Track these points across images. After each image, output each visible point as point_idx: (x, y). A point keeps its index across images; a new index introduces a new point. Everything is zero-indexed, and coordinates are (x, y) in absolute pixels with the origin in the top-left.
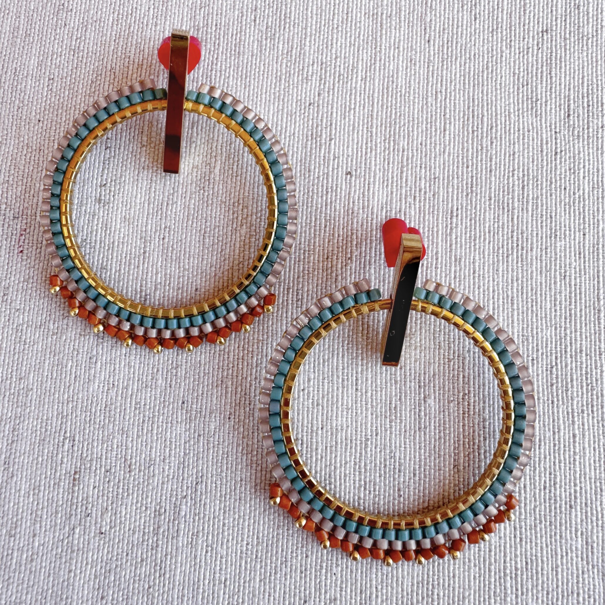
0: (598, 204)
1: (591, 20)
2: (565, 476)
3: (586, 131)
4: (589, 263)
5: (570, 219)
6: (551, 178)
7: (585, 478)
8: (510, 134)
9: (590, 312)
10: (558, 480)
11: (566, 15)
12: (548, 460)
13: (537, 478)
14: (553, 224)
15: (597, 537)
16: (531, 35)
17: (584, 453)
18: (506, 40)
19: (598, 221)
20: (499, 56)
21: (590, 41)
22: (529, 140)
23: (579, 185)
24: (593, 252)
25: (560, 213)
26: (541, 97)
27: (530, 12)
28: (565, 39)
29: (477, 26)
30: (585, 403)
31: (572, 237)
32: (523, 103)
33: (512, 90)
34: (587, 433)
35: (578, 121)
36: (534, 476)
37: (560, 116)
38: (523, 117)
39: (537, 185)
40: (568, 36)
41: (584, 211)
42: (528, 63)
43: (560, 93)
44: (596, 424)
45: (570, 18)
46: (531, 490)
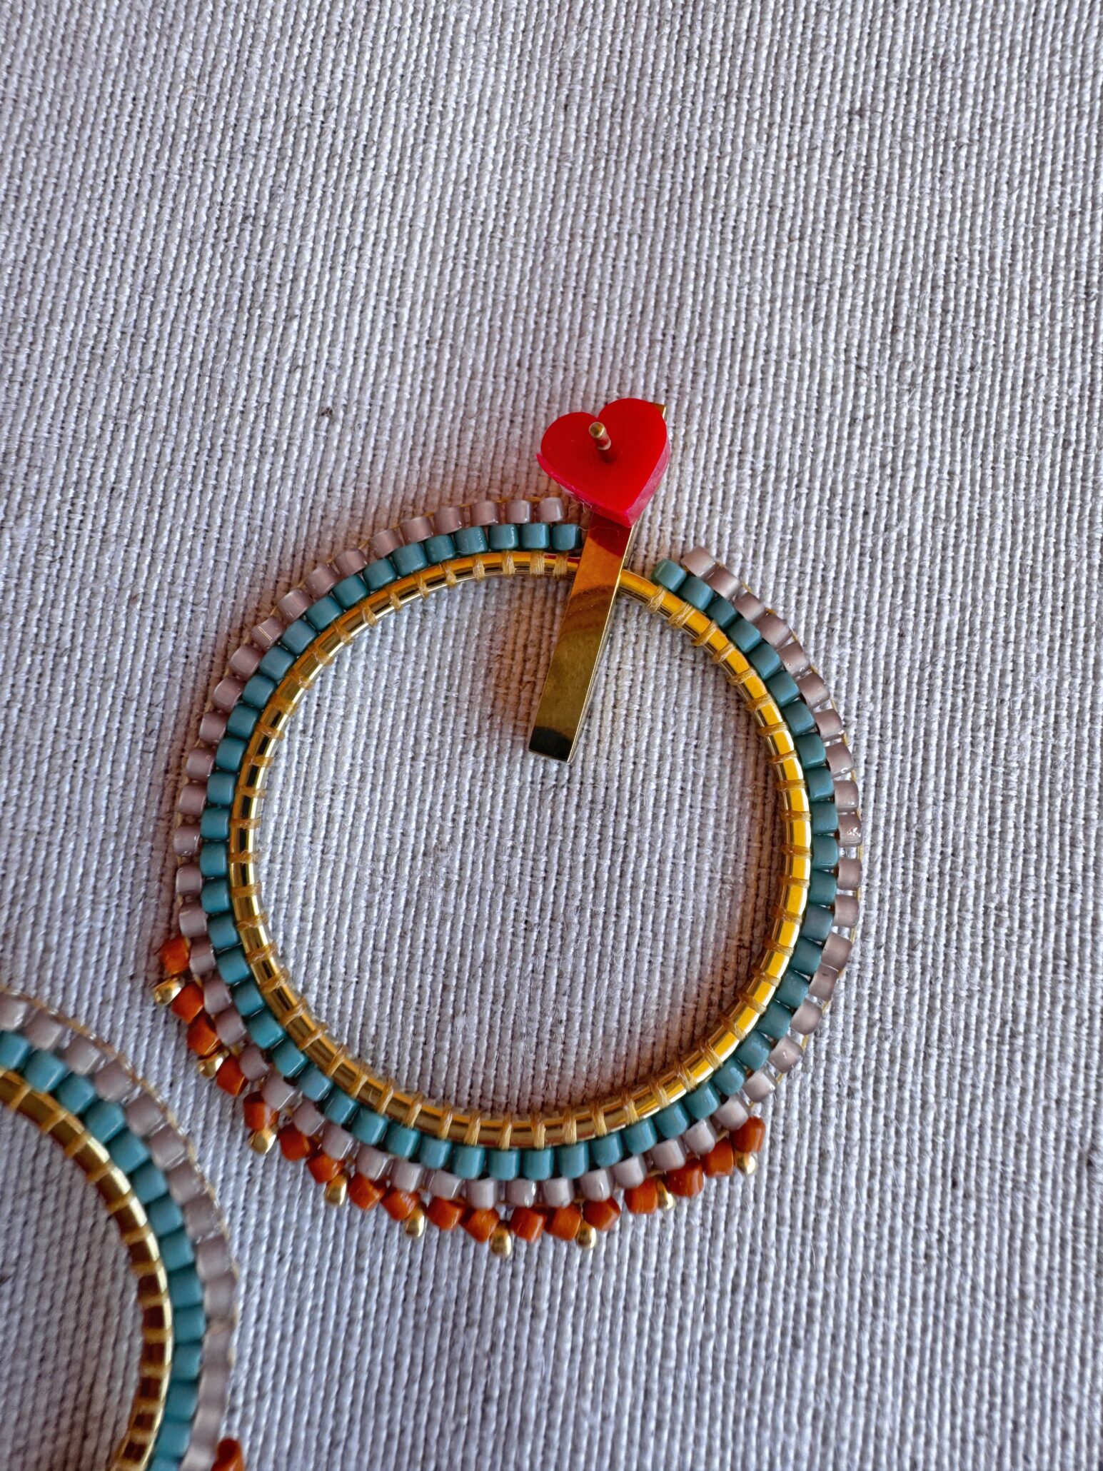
0: (943, 560)
1: (970, 102)
2: (790, 1261)
3: (932, 375)
4: (907, 710)
5: (870, 592)
6: (834, 482)
7: (839, 1268)
8: (744, 356)
9: (896, 837)
10: (771, 1270)
11: (910, 81)
12: (750, 1215)
13: (718, 1261)
14: (828, 601)
15: (854, 1426)
16: (823, 117)
17: (844, 1202)
18: (760, 122)
19: (939, 602)
20: (739, 158)
21: (964, 152)
22: (789, 378)
23: (901, 506)
24: (920, 683)
25: (848, 574)
26: (833, 274)
27: (825, 61)
28: (904, 137)
29: (692, 78)
30: (859, 1072)
31: (872, 639)
32: (785, 284)
33: (761, 248)
34: (856, 1151)
35: (917, 346)
36: (711, 1255)
37: (873, 328)
38: (783, 318)
39: (799, 495)
40: (911, 133)
41: (907, 574)
42: (807, 187)
43: (879, 269)
44: (881, 1128)
45: (921, 90)
46: (698, 1291)
